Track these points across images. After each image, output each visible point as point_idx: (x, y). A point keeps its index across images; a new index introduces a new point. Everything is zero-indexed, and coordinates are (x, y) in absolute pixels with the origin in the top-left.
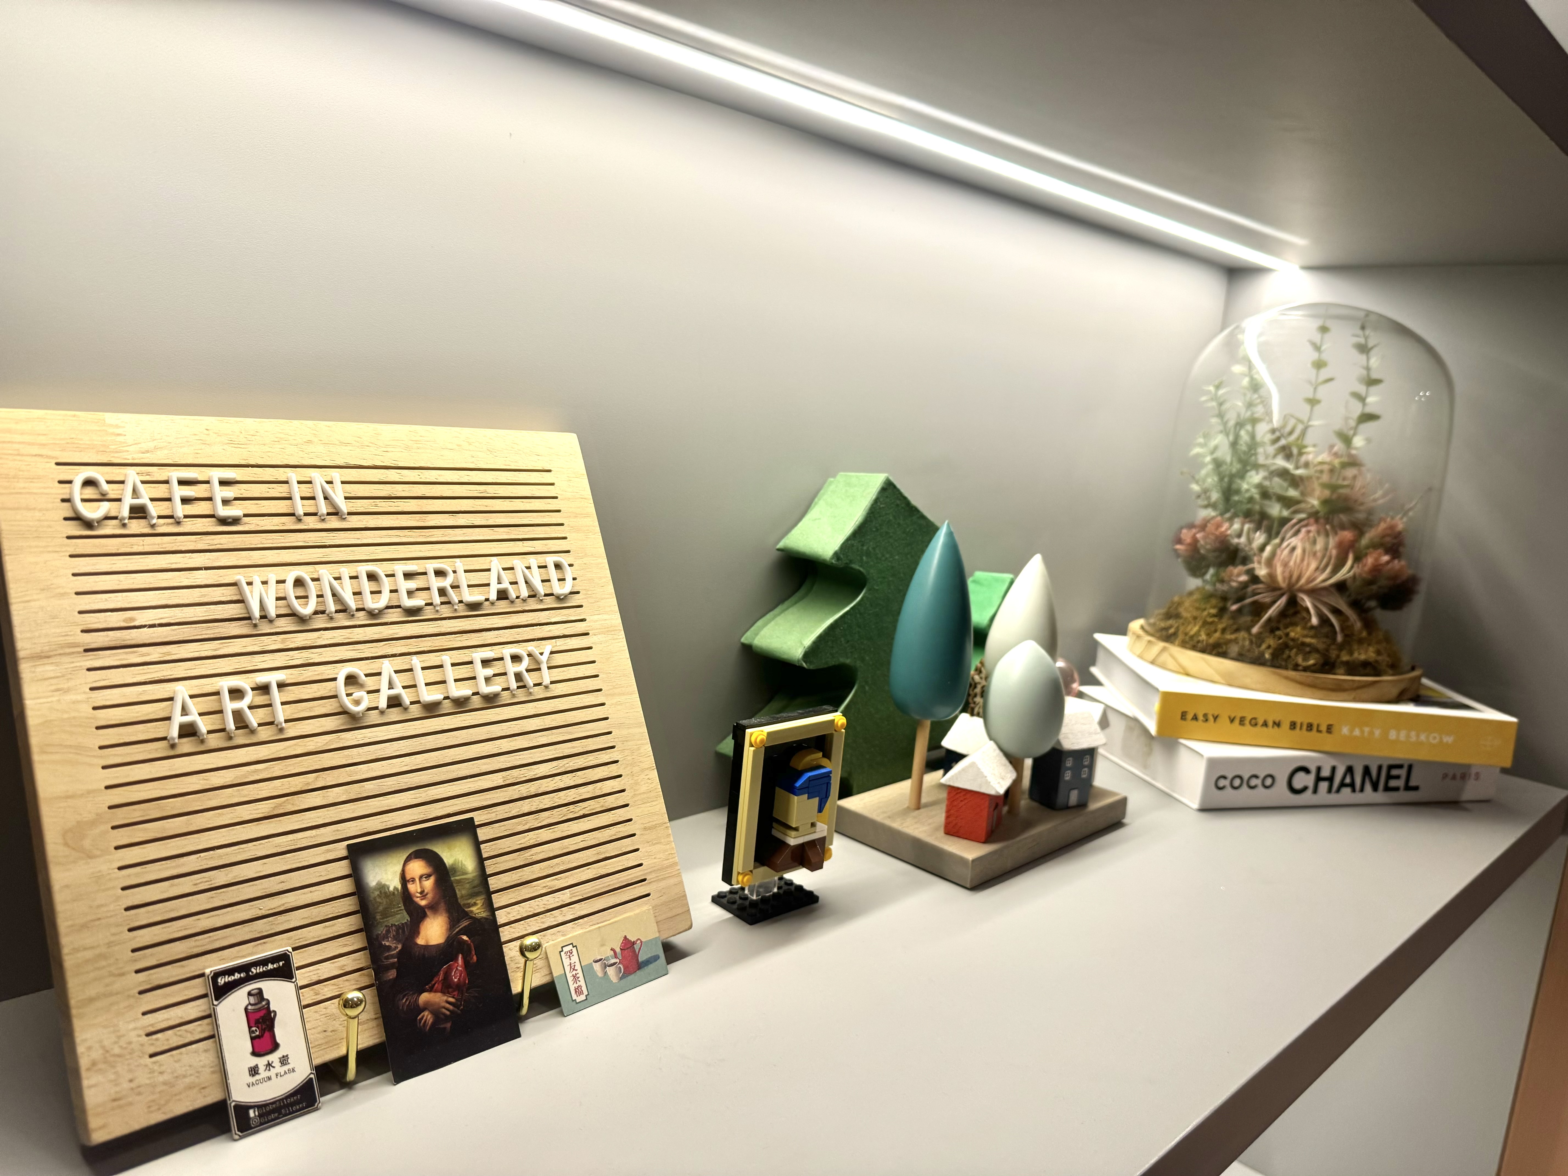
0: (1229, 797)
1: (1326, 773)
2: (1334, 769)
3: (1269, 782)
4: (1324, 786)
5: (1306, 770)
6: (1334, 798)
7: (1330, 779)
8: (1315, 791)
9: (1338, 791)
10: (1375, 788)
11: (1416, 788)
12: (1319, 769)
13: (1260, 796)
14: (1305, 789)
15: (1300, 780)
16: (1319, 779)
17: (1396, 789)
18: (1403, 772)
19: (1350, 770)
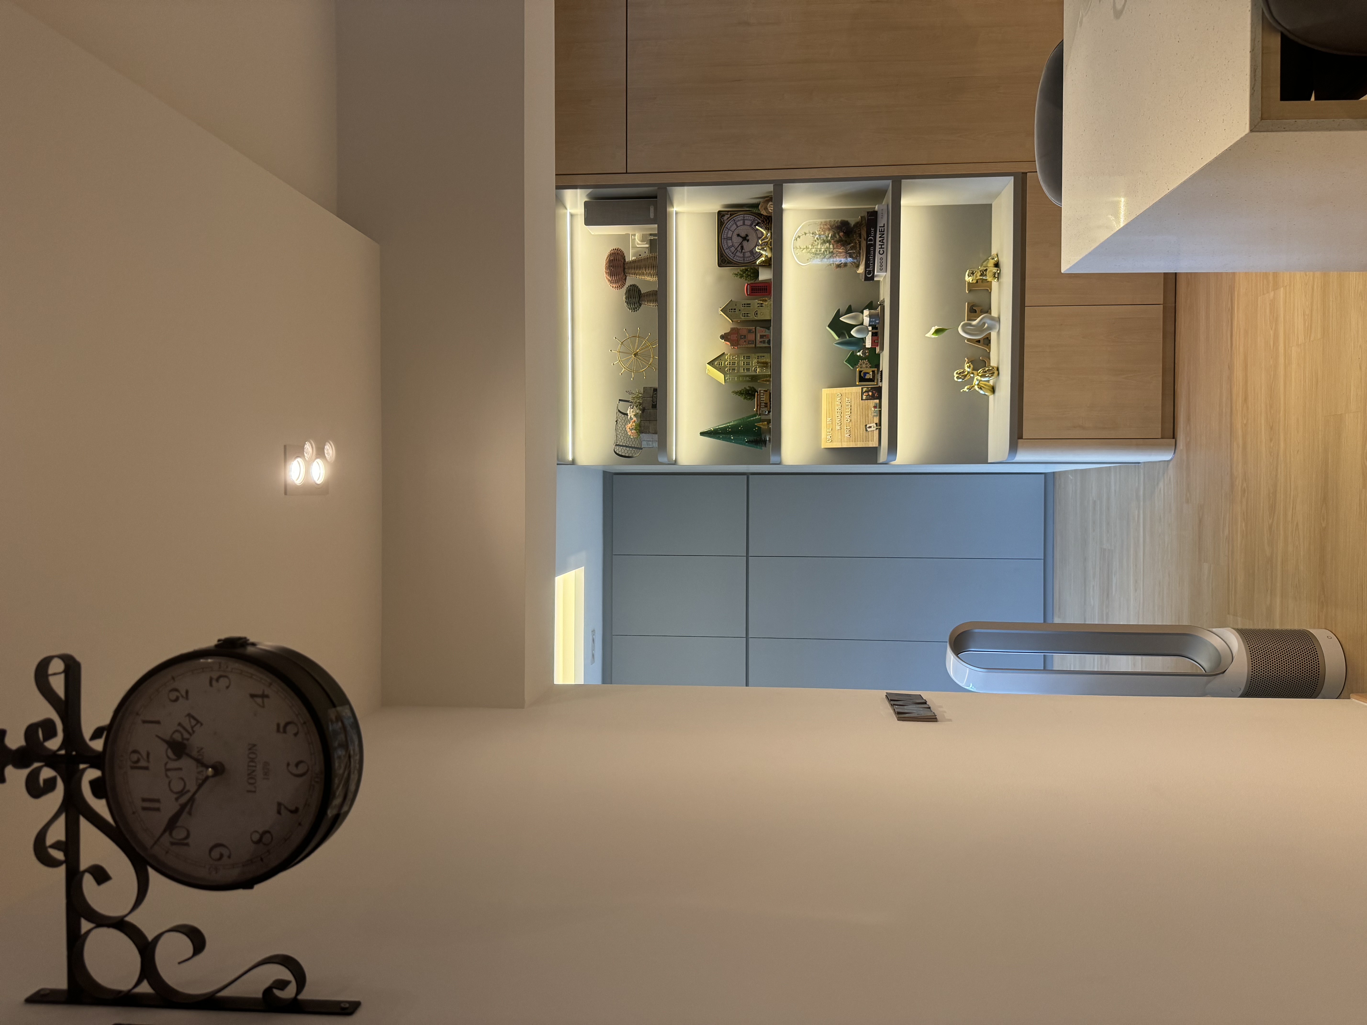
0: (884, 267)
1: (880, 246)
2: (879, 245)
3: (881, 259)
4: (883, 246)
5: (880, 251)
6: (885, 244)
7: (881, 245)
8: (883, 248)
9: (884, 243)
10: (884, 234)
11: (884, 224)
12: (879, 248)
13: (884, 261)
14: (883, 250)
15: (881, 252)
16: (881, 248)
17: (884, 229)
18: (881, 228)
19: (880, 241)
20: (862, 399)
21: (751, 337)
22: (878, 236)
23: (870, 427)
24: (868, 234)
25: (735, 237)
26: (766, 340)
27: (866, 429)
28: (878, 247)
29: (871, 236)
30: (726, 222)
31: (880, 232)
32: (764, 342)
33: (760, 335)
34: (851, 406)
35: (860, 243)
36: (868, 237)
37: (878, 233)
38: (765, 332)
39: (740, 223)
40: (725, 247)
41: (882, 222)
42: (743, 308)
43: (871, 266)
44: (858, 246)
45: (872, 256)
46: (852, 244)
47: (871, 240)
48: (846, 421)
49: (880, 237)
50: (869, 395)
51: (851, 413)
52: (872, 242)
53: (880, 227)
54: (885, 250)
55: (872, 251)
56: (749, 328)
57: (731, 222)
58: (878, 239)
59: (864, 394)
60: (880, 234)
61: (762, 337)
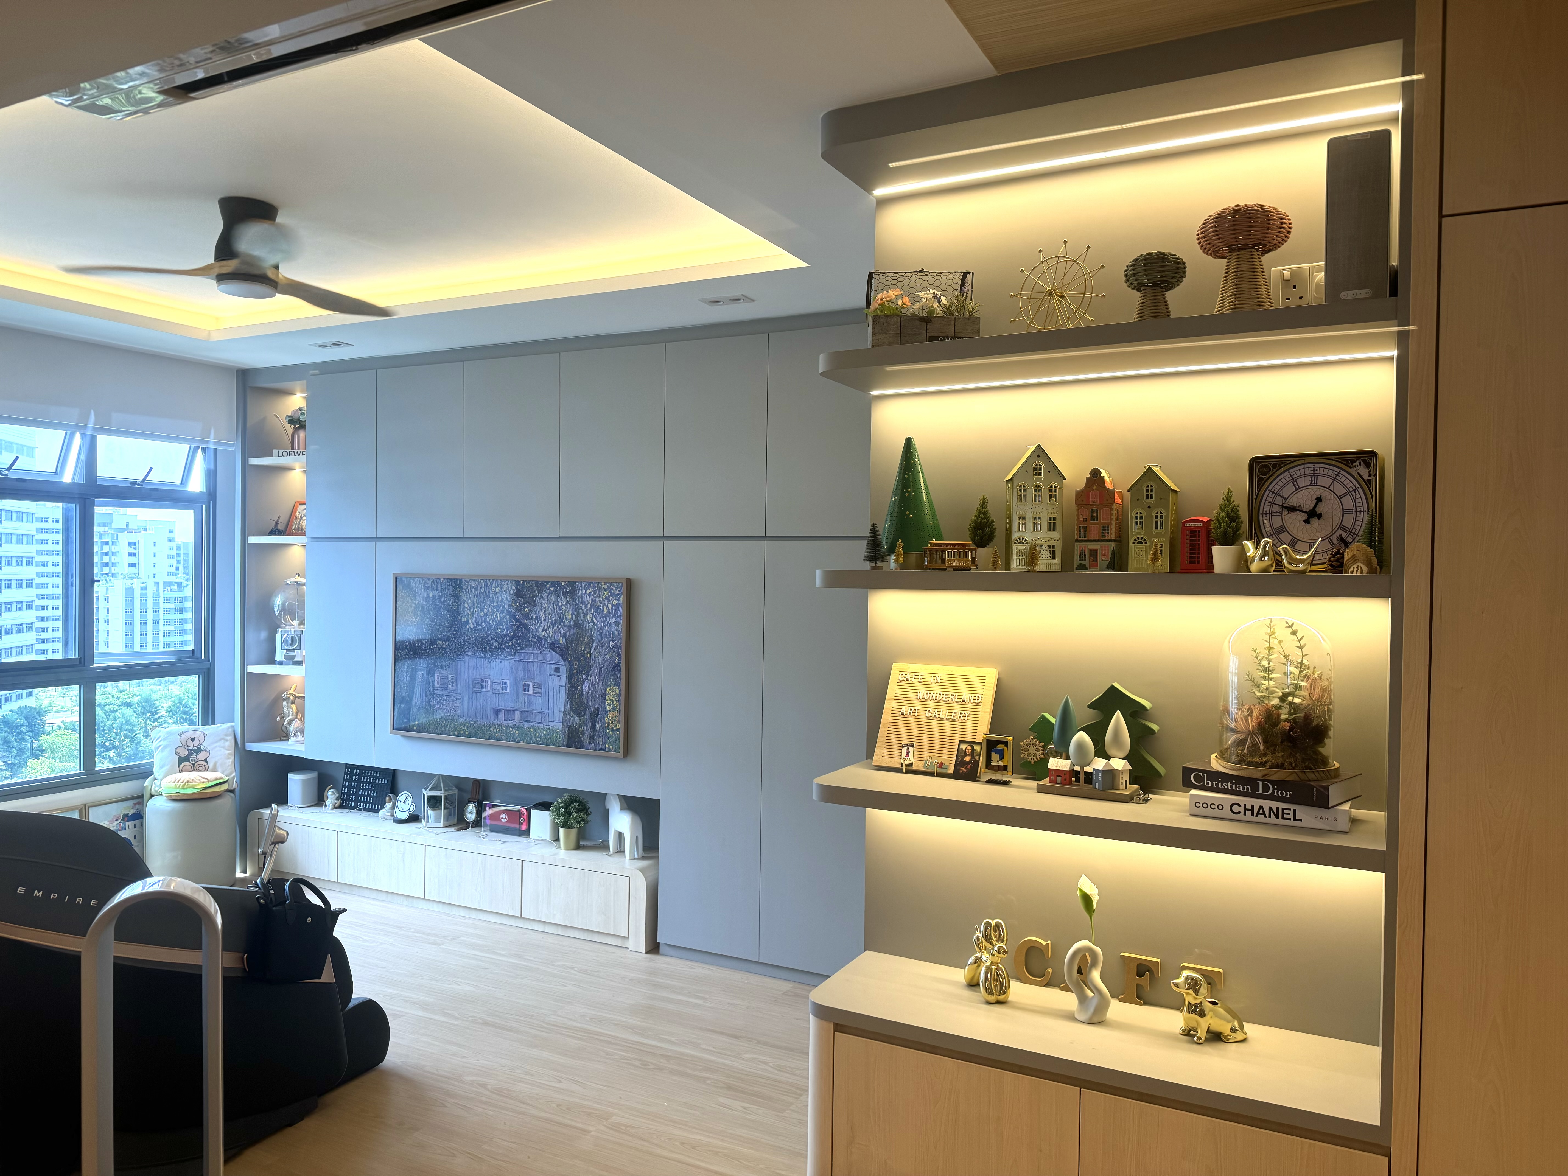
0: (1201, 811)
1: (1248, 808)
2: (1253, 806)
3: (1220, 807)
4: (1249, 813)
5: (1239, 805)
6: (1254, 819)
7: (1252, 810)
8: (1245, 814)
9: (1257, 816)
10: (1277, 817)
11: (1295, 821)
12: (1245, 805)
13: (1217, 813)
14: (1239, 813)
15: (1236, 809)
16: (1245, 809)
17: (1290, 819)
18: (1292, 812)
19: (1261, 807)
20: (961, 742)
21: (1094, 531)
22: (1275, 805)
23: (908, 753)
24: (1279, 784)
25: (1316, 492)
26: (1086, 563)
27: (907, 745)
28: (1249, 802)
29: (1274, 789)
30: (1353, 471)
31: (1283, 809)
32: (1082, 558)
33: (1096, 551)
34: (954, 720)
35: (1263, 764)
36: (1273, 783)
37: (1281, 805)
38: (1103, 558)
39: (1348, 503)
40: (1296, 472)
41: (1307, 815)
42: (1154, 515)
43: (1212, 784)
44: (1257, 759)
45: (1231, 787)
46: (1262, 748)
47: (1266, 789)
48: (928, 709)
49: (1270, 809)
50: (966, 755)
51: (942, 719)
52: (1261, 792)
53: (1295, 810)
54: (1241, 816)
55: (1243, 789)
56: (1113, 527)
57: (1350, 483)
58: (1266, 804)
59: (969, 748)
60: (1278, 809)
61: (1094, 553)
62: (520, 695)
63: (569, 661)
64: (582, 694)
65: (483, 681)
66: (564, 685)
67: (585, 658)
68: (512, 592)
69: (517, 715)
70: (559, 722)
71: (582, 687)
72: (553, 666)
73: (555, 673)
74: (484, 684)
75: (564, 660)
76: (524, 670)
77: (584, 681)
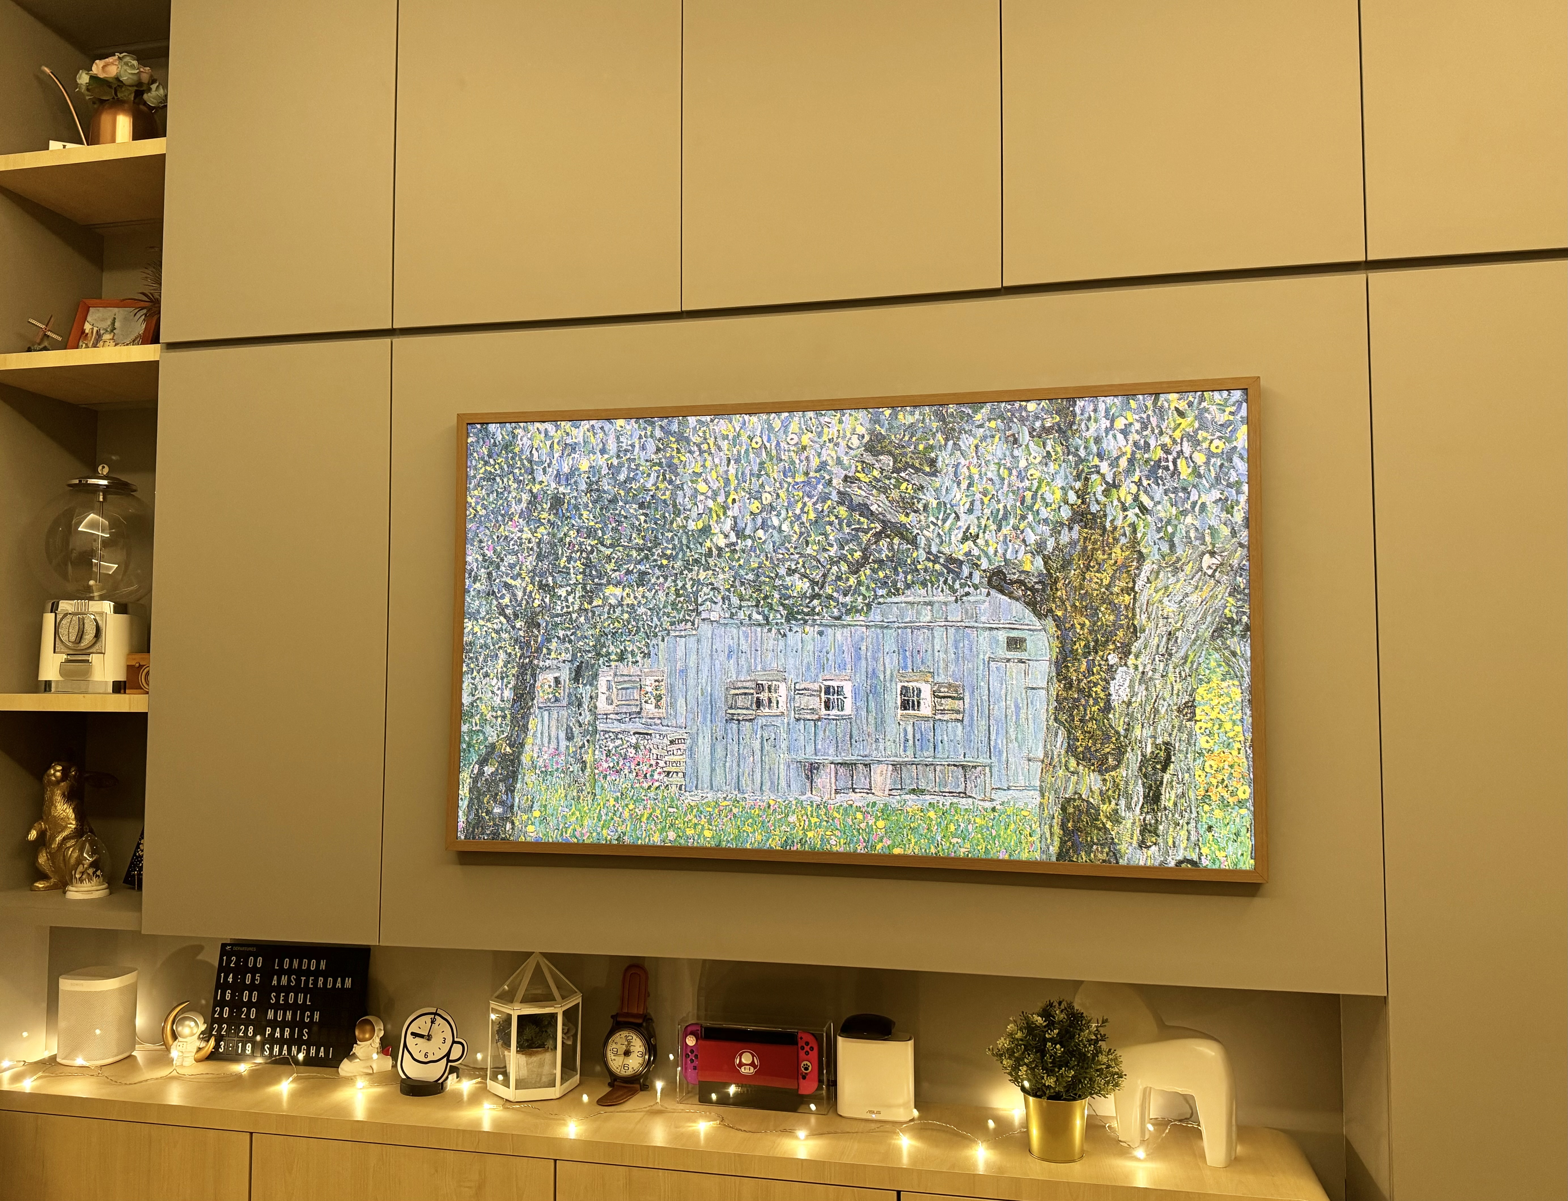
62: (888, 720)
63: (1056, 619)
64: (1108, 708)
65: (760, 687)
66: (1045, 685)
67: (1115, 608)
68: (855, 442)
69: (881, 776)
70: (1026, 788)
71: (1105, 689)
72: (1002, 636)
73: (1010, 655)
74: (764, 696)
75: (1039, 616)
76: (902, 650)
77: (1111, 669)
